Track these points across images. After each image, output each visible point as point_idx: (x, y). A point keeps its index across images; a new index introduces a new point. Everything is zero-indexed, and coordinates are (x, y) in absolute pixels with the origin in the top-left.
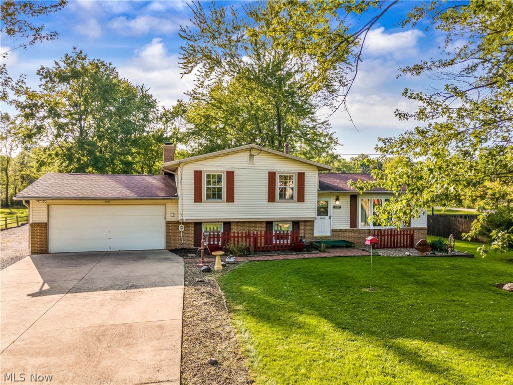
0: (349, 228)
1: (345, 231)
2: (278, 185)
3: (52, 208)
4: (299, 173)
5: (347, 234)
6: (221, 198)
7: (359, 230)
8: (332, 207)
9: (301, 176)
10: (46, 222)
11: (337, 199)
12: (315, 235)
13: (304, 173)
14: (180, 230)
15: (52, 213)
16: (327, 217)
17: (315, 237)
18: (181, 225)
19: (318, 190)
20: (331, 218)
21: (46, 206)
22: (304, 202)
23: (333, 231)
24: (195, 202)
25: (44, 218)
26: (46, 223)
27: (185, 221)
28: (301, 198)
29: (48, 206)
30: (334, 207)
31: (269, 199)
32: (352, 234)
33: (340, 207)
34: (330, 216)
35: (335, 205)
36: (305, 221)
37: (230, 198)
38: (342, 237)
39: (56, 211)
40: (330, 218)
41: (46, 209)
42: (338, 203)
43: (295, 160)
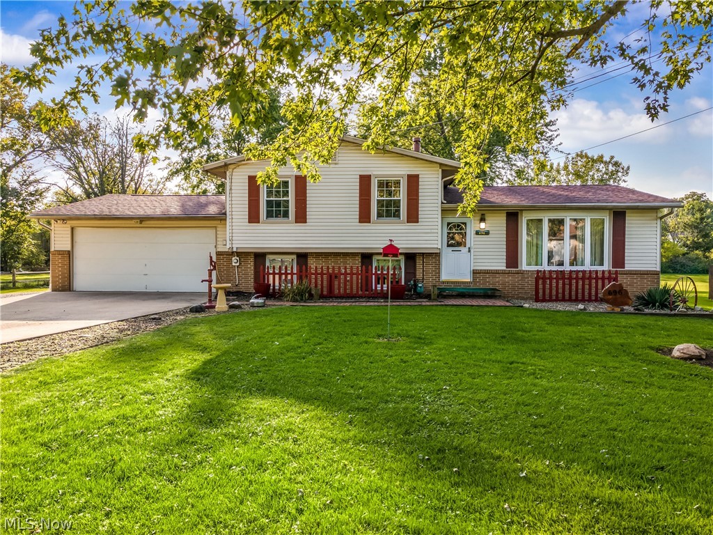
0: (505, 268)
1: (497, 272)
2: (375, 195)
3: (79, 232)
4: (409, 177)
5: (500, 279)
6: (288, 217)
7: (522, 273)
8: (473, 232)
9: (413, 181)
10: (69, 249)
11: (482, 219)
12: (444, 277)
13: (417, 176)
14: (234, 264)
15: (78, 238)
16: (464, 250)
17: (443, 282)
18: (236, 258)
19: (442, 203)
20: (472, 251)
21: (69, 229)
22: (418, 222)
23: (475, 272)
24: (249, 222)
25: (66, 244)
26: (69, 251)
27: (235, 250)
28: (413, 217)
29: (72, 229)
30: (477, 233)
31: (360, 218)
32: (509, 279)
33: (487, 233)
34: (469, 248)
35: (478, 229)
36: (423, 254)
37: (301, 217)
38: (489, 283)
39: (83, 235)
40: (469, 251)
41: (69, 232)
42: (483, 225)
43: (403, 155)
